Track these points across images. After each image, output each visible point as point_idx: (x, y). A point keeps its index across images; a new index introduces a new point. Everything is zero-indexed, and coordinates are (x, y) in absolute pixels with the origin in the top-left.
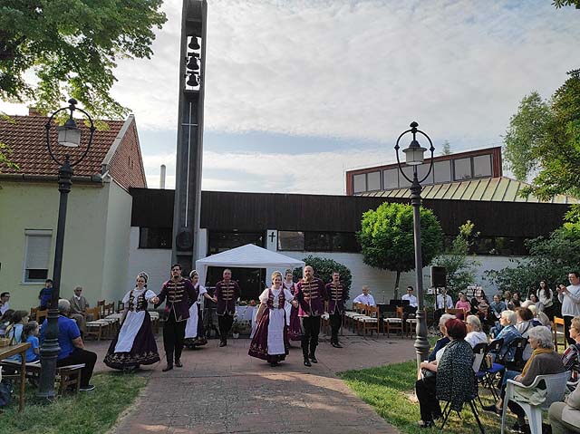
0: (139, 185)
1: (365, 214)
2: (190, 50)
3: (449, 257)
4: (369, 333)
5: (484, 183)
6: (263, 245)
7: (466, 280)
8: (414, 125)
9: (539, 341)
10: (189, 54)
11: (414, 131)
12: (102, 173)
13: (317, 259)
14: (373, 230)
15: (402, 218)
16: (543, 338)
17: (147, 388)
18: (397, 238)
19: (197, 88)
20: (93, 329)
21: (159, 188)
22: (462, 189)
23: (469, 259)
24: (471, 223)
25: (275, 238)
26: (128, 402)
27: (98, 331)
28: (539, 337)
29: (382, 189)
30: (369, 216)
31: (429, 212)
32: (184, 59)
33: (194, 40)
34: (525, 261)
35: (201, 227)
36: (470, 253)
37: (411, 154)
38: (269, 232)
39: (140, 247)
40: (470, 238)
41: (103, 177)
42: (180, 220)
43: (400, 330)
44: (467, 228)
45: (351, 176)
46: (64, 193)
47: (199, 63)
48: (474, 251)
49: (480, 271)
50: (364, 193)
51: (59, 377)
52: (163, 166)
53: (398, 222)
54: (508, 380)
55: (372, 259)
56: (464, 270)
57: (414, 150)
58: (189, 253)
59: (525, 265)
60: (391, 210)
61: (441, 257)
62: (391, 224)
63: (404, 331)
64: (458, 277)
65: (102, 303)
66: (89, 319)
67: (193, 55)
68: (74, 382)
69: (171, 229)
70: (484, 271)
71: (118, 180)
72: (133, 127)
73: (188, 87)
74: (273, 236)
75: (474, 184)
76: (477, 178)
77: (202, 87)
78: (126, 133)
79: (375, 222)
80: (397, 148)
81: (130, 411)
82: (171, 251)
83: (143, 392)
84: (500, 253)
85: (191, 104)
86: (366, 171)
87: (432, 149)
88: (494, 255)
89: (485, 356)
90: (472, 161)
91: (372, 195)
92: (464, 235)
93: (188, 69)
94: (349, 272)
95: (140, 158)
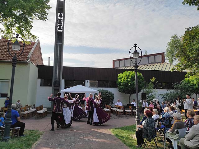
0: (41, 64)
1: (119, 75)
2: (59, 18)
3: (147, 90)
4: (120, 115)
5: (159, 64)
6: (84, 85)
7: (153, 97)
8: (135, 45)
9: (176, 117)
10: (59, 19)
11: (136, 47)
12: (27, 60)
13: (103, 90)
14: (121, 80)
15: (131, 76)
16: (178, 116)
17: (43, 135)
18: (130, 83)
19: (61, 31)
20: (24, 114)
21: (48, 65)
22: (151, 66)
23: (154, 90)
24: (155, 78)
25: (88, 83)
26: (36, 140)
27: (25, 115)
28: (176, 116)
29: (125, 66)
30: (120, 75)
31: (140, 74)
32: (57, 21)
33: (61, 14)
34: (172, 91)
35: (62, 79)
36: (154, 88)
37: (135, 55)
38: (86, 81)
39: (41, 86)
40: (154, 83)
41: (28, 61)
42: (55, 76)
43: (130, 114)
44: (153, 80)
45: (114, 62)
46: (14, 67)
47: (62, 22)
48: (155, 87)
49: (157, 94)
50: (119, 67)
51: (11, 132)
52: (49, 58)
53: (130, 77)
54: (166, 131)
55: (121, 90)
56: (152, 94)
57: (136, 53)
58: (58, 88)
59: (172, 92)
60: (128, 73)
61: (144, 89)
62: (128, 78)
63: (132, 115)
64: (150, 96)
65: (27, 105)
66: (22, 111)
67: (60, 19)
68: (16, 133)
69: (52, 80)
70: (159, 94)
71: (33, 62)
72: (39, 44)
73: (58, 31)
74: (87, 82)
75: (156, 65)
76: (157, 63)
77: (63, 30)
78: (36, 46)
79: (122, 77)
80: (130, 52)
81: (37, 143)
82: (52, 87)
83: (41, 136)
84: (164, 88)
85: (59, 36)
86: (119, 60)
87: (142, 53)
88: (162, 89)
89: (159, 123)
90: (155, 57)
91: (121, 68)
92: (152, 82)
93: (58, 24)
94: (113, 94)
95: (41, 55)
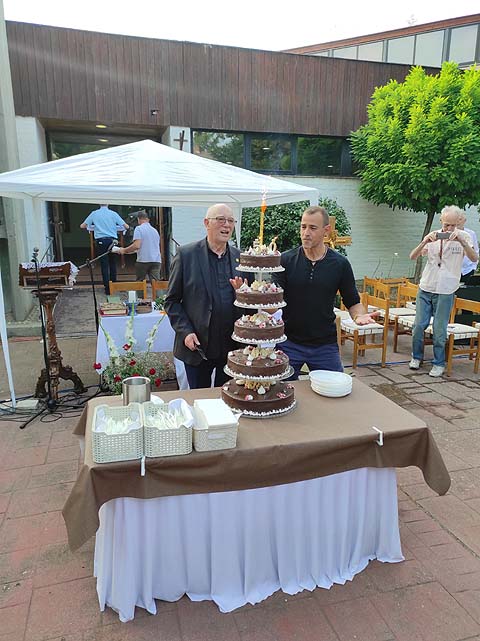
25: (186, 145)
35: (21, 110)
38: (174, 132)
74: (181, 140)
